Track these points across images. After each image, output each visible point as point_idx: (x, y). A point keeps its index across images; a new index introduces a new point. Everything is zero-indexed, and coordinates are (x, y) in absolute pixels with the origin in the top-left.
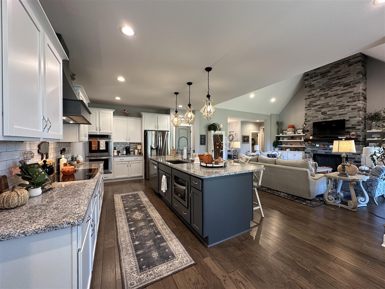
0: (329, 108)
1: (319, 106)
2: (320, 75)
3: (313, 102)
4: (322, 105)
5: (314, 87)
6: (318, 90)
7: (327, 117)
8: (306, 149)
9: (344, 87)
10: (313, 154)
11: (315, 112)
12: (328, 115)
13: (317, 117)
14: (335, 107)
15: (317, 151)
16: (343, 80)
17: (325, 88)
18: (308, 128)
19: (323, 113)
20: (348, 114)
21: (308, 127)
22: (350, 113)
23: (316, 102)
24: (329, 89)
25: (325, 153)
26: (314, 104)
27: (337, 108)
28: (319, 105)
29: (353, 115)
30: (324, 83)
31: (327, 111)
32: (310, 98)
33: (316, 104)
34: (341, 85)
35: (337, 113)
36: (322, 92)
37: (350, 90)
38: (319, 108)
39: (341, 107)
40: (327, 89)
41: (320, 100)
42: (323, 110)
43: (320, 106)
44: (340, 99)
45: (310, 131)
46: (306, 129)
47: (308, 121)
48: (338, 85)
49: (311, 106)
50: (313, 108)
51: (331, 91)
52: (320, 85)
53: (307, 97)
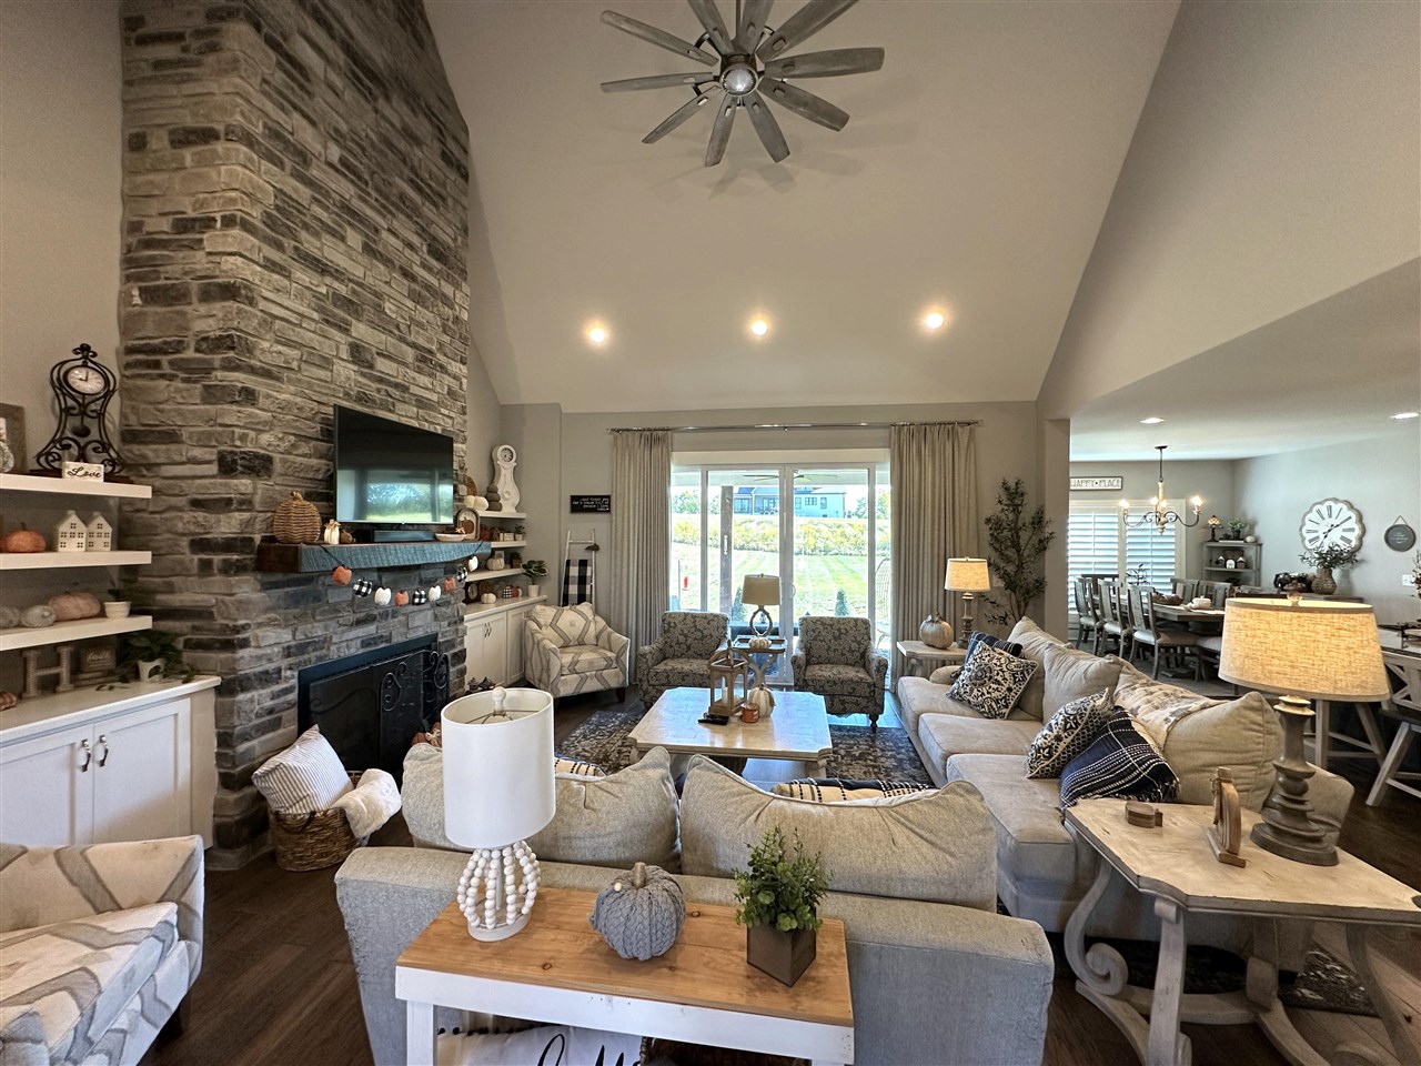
0: (384, 337)
1: (337, 279)
2: (347, 49)
3: (306, 227)
4: (354, 292)
5: (309, 94)
6: (335, 153)
7: (372, 387)
8: (245, 644)
9: (433, 252)
10: (300, 672)
11: (315, 316)
12: (381, 380)
13: (326, 363)
14: (405, 347)
15: (325, 642)
16: (428, 210)
17: (367, 177)
18: (266, 438)
19: (358, 353)
20: (443, 410)
21: (269, 426)
22: (447, 412)
23: (317, 235)
24: (384, 207)
25: (365, 643)
26: (310, 244)
27: (410, 354)
28: (338, 274)
29: (450, 422)
30: (363, 134)
31: (374, 350)
32: (281, 165)
33: (317, 254)
34: (423, 232)
35: (414, 389)
36: (353, 190)
37: (448, 289)
38: (338, 299)
39: (425, 359)
40: (374, 194)
41: (343, 239)
42: (360, 330)
43: (343, 290)
44: (423, 315)
45: (277, 467)
46: (249, 448)
47: (267, 374)
48: (415, 218)
49: (288, 243)
50: (303, 276)
51: (389, 230)
52: (344, 128)
53: (258, 130)
